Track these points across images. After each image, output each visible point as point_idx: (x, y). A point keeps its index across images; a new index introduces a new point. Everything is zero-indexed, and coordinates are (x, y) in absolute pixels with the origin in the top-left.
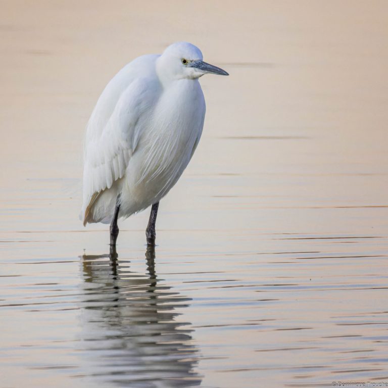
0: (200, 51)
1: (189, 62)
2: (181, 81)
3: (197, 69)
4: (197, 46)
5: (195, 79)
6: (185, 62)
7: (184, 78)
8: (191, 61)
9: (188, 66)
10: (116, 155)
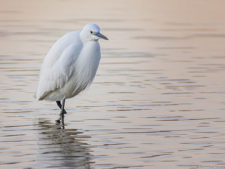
0: (99, 27)
1: (93, 33)
2: (90, 42)
3: (96, 36)
4: (98, 25)
5: (96, 40)
6: (91, 32)
7: (91, 40)
8: (94, 32)
9: (93, 34)
10: (60, 78)
